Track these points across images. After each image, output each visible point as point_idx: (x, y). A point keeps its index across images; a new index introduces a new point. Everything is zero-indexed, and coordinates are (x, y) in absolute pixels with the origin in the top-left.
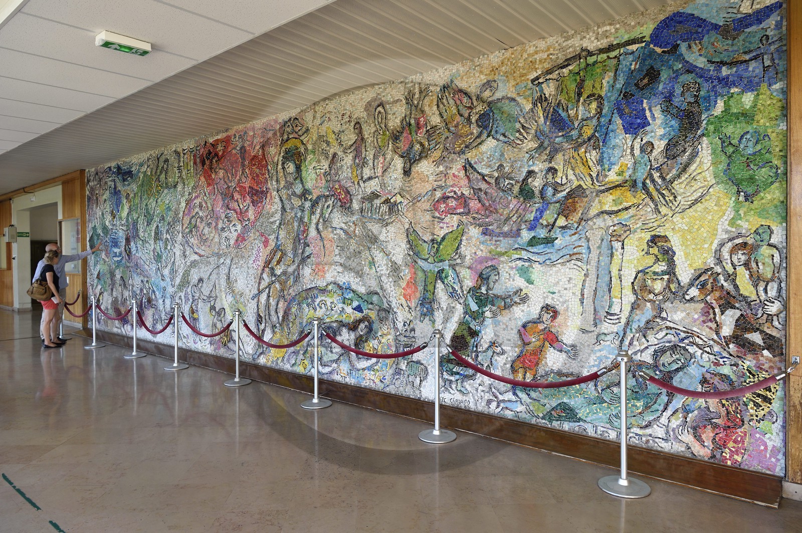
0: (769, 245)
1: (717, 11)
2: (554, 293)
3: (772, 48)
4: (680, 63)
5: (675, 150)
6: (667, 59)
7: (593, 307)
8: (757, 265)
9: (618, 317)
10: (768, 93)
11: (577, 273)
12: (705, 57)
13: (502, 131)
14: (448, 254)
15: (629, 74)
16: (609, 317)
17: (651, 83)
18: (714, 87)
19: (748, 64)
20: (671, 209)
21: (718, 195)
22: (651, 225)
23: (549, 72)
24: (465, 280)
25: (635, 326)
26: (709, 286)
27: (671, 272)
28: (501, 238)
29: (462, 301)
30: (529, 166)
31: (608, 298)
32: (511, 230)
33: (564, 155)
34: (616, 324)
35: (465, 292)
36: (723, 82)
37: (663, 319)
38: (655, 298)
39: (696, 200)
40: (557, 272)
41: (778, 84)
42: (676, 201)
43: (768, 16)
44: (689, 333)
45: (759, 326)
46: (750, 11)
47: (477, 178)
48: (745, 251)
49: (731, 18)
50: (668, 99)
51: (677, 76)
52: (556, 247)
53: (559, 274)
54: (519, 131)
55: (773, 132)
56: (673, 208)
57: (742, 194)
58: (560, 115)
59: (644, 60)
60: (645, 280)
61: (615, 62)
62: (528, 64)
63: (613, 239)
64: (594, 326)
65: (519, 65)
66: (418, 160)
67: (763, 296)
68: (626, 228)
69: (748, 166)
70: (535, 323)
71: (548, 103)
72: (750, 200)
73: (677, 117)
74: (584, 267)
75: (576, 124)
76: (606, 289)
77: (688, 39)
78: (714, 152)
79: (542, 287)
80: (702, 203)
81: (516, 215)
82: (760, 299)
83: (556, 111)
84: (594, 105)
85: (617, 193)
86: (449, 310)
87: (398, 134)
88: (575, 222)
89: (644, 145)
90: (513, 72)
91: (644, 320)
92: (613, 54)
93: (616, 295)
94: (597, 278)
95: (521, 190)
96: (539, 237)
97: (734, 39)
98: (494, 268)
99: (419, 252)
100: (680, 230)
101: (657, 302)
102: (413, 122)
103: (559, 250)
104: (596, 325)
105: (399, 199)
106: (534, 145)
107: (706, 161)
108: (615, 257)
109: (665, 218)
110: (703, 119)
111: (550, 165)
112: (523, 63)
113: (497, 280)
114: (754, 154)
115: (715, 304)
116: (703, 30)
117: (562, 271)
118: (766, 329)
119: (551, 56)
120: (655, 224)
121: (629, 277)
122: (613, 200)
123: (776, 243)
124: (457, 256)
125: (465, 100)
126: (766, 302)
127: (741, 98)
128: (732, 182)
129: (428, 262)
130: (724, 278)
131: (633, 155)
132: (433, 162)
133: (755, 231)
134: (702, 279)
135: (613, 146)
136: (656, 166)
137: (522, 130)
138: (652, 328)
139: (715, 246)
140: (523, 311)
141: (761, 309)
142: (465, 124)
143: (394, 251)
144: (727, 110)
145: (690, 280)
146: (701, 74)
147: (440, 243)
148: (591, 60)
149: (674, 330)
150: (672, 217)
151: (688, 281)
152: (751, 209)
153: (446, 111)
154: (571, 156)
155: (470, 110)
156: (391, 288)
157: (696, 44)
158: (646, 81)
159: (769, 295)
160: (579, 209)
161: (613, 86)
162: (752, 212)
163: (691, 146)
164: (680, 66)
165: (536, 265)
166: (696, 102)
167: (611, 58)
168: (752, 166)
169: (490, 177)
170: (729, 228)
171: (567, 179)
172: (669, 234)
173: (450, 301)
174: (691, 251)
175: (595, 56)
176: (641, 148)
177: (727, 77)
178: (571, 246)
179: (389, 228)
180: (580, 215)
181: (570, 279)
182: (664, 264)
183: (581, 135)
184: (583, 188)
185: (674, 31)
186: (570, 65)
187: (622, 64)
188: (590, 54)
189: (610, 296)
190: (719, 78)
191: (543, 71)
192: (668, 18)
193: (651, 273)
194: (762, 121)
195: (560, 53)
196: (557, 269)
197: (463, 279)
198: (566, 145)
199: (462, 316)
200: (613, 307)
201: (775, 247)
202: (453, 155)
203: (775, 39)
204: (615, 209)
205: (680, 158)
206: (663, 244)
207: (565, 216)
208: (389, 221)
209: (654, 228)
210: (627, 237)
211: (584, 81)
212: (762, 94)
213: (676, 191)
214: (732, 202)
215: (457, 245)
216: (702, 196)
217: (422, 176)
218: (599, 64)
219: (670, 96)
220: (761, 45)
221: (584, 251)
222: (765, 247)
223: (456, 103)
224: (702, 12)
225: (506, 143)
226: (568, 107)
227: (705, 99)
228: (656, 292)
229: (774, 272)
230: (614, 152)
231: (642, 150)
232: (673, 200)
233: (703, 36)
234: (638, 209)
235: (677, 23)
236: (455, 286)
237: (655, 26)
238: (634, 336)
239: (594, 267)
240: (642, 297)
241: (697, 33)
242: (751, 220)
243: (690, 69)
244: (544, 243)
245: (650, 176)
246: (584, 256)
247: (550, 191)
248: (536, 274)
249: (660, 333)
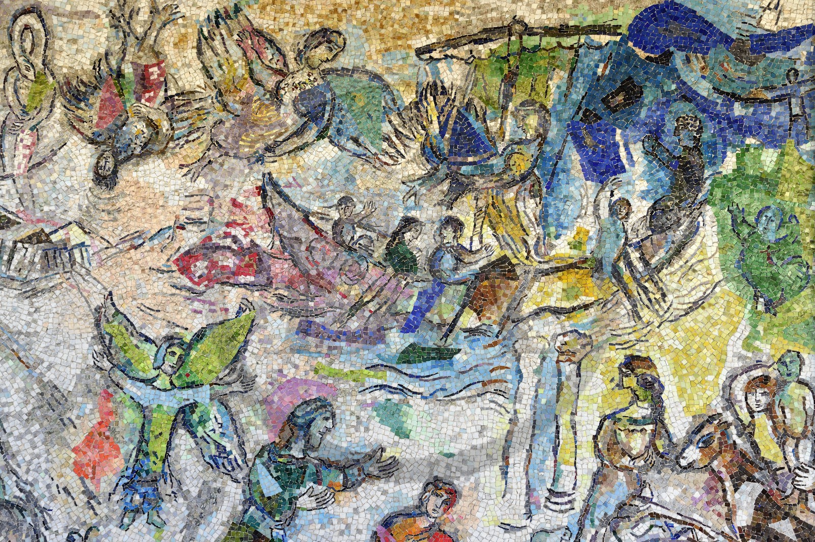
0: (801, 382)
1: (729, 16)
2: (450, 455)
3: (803, 89)
4: (673, 83)
5: (664, 219)
6: (654, 71)
7: (524, 481)
8: (784, 412)
9: (570, 498)
10: (796, 154)
11: (497, 418)
12: (710, 82)
13: (352, 131)
14: (210, 372)
15: (593, 81)
16: (554, 499)
17: (628, 104)
18: (722, 130)
19: (770, 105)
20: (659, 315)
21: (727, 298)
22: (626, 338)
23: (452, 42)
24: (252, 428)
25: (599, 514)
26: (715, 444)
27: (658, 419)
28: (343, 344)
29: (240, 476)
30: (407, 209)
31: (553, 464)
32: (366, 329)
33: (477, 199)
34: (566, 511)
35: (250, 456)
36: (735, 126)
37: (645, 500)
38: (632, 463)
39: (695, 303)
40: (457, 415)
41: (809, 144)
42: (665, 301)
43: (798, 43)
44: (685, 523)
45: (790, 509)
46: (775, 29)
47: (290, 216)
48: (766, 390)
49: (747, 31)
50: (655, 135)
51: (668, 101)
52: (458, 367)
53: (462, 419)
54: (387, 139)
55: (802, 213)
56: (661, 313)
57: (761, 300)
58: (470, 125)
59: (619, 64)
60: (615, 432)
61: (571, 55)
62: (412, 19)
63: (562, 358)
64: (526, 517)
65: (393, 15)
66: (140, 156)
67: (793, 463)
68: (584, 341)
69: (769, 258)
70: (409, 515)
71: (449, 100)
72: (773, 311)
73: (668, 167)
74: (510, 407)
75: (501, 147)
76: (550, 447)
77: (686, 47)
78: (721, 231)
79: (427, 443)
80: (703, 308)
81: (376, 300)
82: (789, 466)
83: (463, 116)
84: (533, 121)
85: (572, 277)
86: (204, 497)
87: (83, 89)
88: (495, 322)
89: (615, 203)
90: (378, 24)
91: (614, 503)
92: (568, 41)
93: (567, 457)
94: (534, 427)
95: (390, 253)
96: (423, 346)
97: (752, 64)
98: (323, 405)
99: (129, 363)
100: (672, 350)
101: (635, 471)
102: (128, 69)
103: (463, 373)
104: (529, 515)
105: (76, 235)
106: (419, 170)
107: (709, 243)
108: (565, 391)
109: (649, 328)
110: (706, 176)
111: (450, 213)
112: (402, 14)
113: (328, 430)
114: (778, 241)
115: (725, 475)
116: (708, 40)
117: (469, 412)
118: (798, 514)
119: (457, 16)
120: (633, 337)
121: (589, 427)
122: (564, 290)
123: (808, 379)
124: (235, 376)
125: (269, 54)
126: (797, 471)
127: (760, 155)
128: (747, 280)
129: (154, 388)
130: (738, 431)
131: (598, 217)
132: (182, 166)
133: (780, 359)
134: (705, 431)
135: (565, 196)
136: (634, 241)
137: (394, 139)
138: (628, 517)
139: (722, 379)
140: (385, 493)
141: (790, 481)
142: (267, 102)
143: (52, 359)
144: (739, 170)
145: (687, 433)
146: (704, 106)
147: (190, 347)
148: (531, 42)
149: (664, 520)
150: (658, 327)
151: (684, 434)
152: (774, 325)
153: (220, 66)
154: (490, 202)
155: (281, 78)
156: (34, 447)
157: (697, 57)
158: (620, 98)
159: (801, 460)
160: (503, 299)
161: (566, 96)
162: (775, 330)
163: (688, 216)
164: (674, 87)
165: (416, 401)
166: (696, 148)
167: (564, 48)
168: (775, 260)
169: (322, 219)
170: (744, 352)
171: (481, 242)
172: (654, 355)
173: (210, 475)
174: (688, 386)
175: (538, 38)
176: (611, 206)
177: (740, 120)
178: (486, 367)
179: (39, 301)
180: (504, 310)
181: (483, 428)
182: (646, 405)
183: (508, 168)
184: (510, 263)
185: (666, 30)
186: (491, 40)
187: (582, 62)
188: (529, 31)
189: (556, 461)
190: (729, 119)
191: (439, 39)
192: (656, 6)
193: (625, 420)
194: (787, 194)
195: (473, 15)
196: (459, 408)
197: (245, 427)
198: (481, 181)
199: (240, 508)
200: (561, 481)
201: (807, 385)
202: (233, 161)
203: (806, 77)
204: (567, 305)
205: (672, 233)
206: (644, 371)
207: (475, 311)
208: (43, 285)
209: (631, 344)
210: (586, 355)
211: (517, 75)
212: (788, 154)
213: (666, 285)
214: (746, 311)
215: (235, 352)
216: (704, 298)
217: (148, 193)
218: (543, 52)
219: (656, 131)
220: (787, 82)
221: (509, 377)
222: (793, 384)
223: (245, 54)
224: (708, 11)
225: (359, 156)
226: (485, 114)
227: (709, 146)
228: (634, 452)
229: (806, 423)
230: (566, 207)
231: (613, 210)
232: (661, 300)
233: (708, 49)
234: (604, 309)
235: (671, 17)
236: (224, 442)
237: (638, 13)
238: (597, 532)
239: (528, 408)
240: (611, 462)
241: (699, 41)
242: (774, 341)
243: (688, 95)
244: (433, 358)
245: (625, 256)
246: (510, 386)
247: (448, 262)
248: (415, 418)
249: (641, 525)
